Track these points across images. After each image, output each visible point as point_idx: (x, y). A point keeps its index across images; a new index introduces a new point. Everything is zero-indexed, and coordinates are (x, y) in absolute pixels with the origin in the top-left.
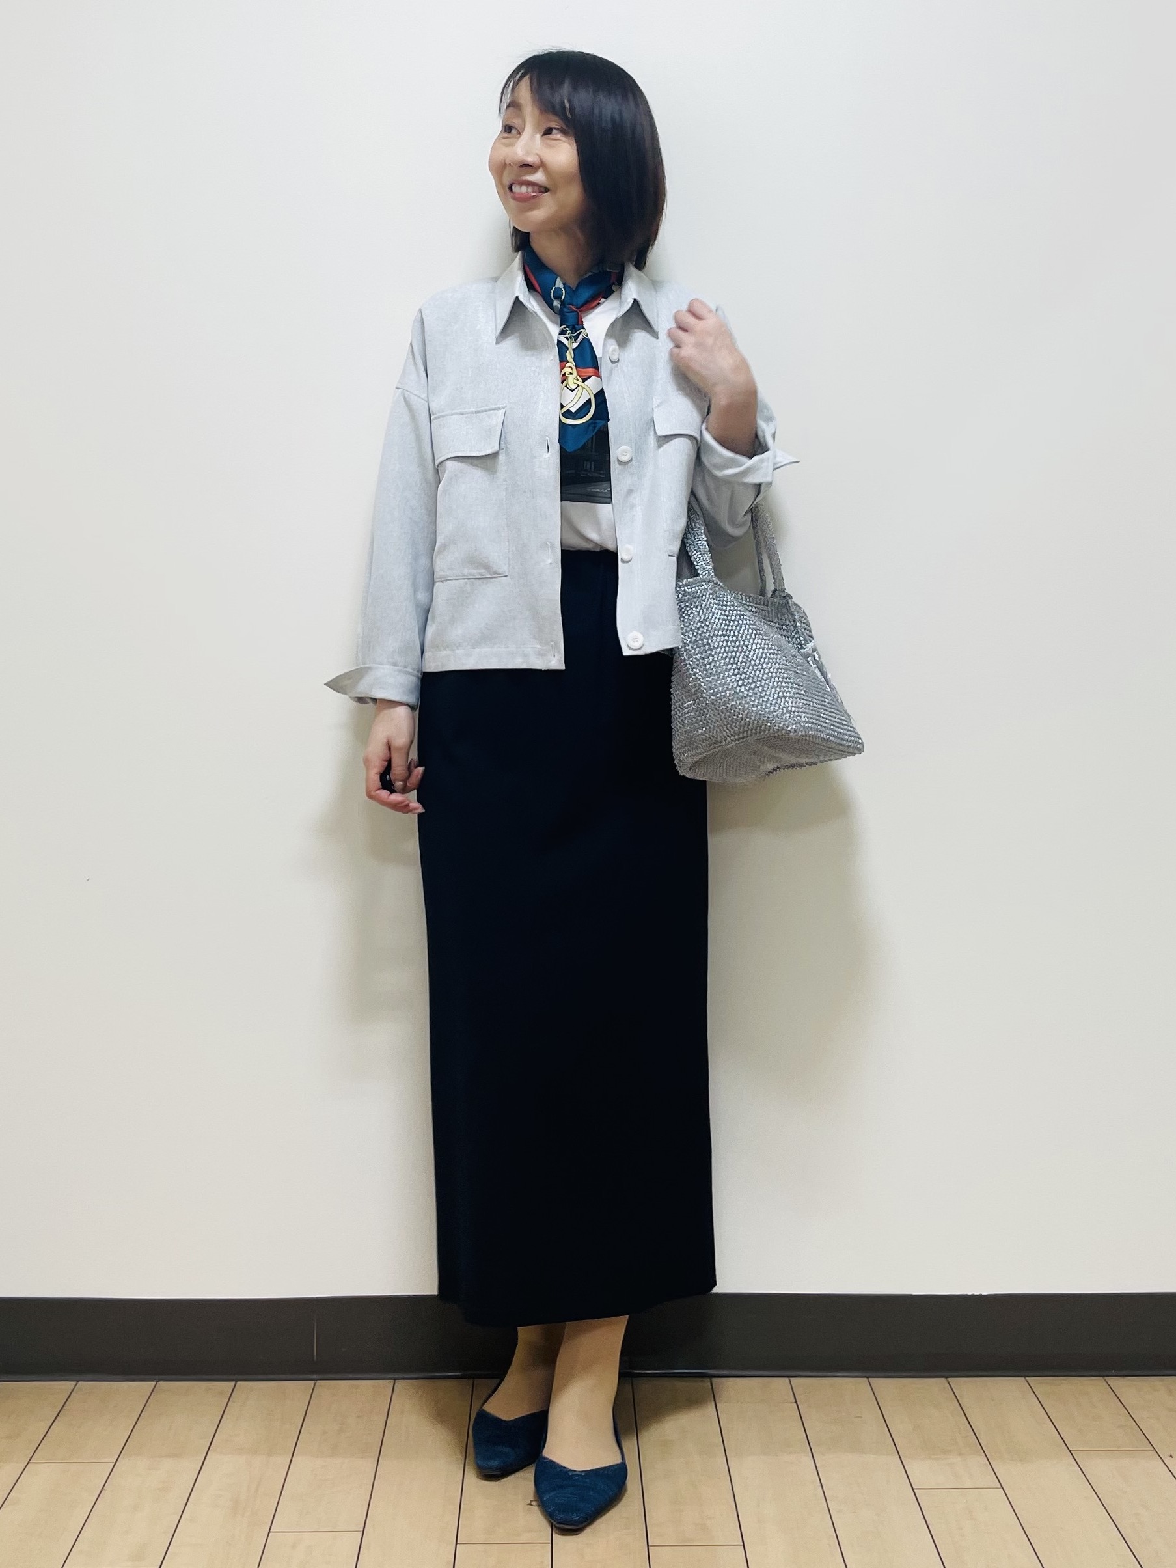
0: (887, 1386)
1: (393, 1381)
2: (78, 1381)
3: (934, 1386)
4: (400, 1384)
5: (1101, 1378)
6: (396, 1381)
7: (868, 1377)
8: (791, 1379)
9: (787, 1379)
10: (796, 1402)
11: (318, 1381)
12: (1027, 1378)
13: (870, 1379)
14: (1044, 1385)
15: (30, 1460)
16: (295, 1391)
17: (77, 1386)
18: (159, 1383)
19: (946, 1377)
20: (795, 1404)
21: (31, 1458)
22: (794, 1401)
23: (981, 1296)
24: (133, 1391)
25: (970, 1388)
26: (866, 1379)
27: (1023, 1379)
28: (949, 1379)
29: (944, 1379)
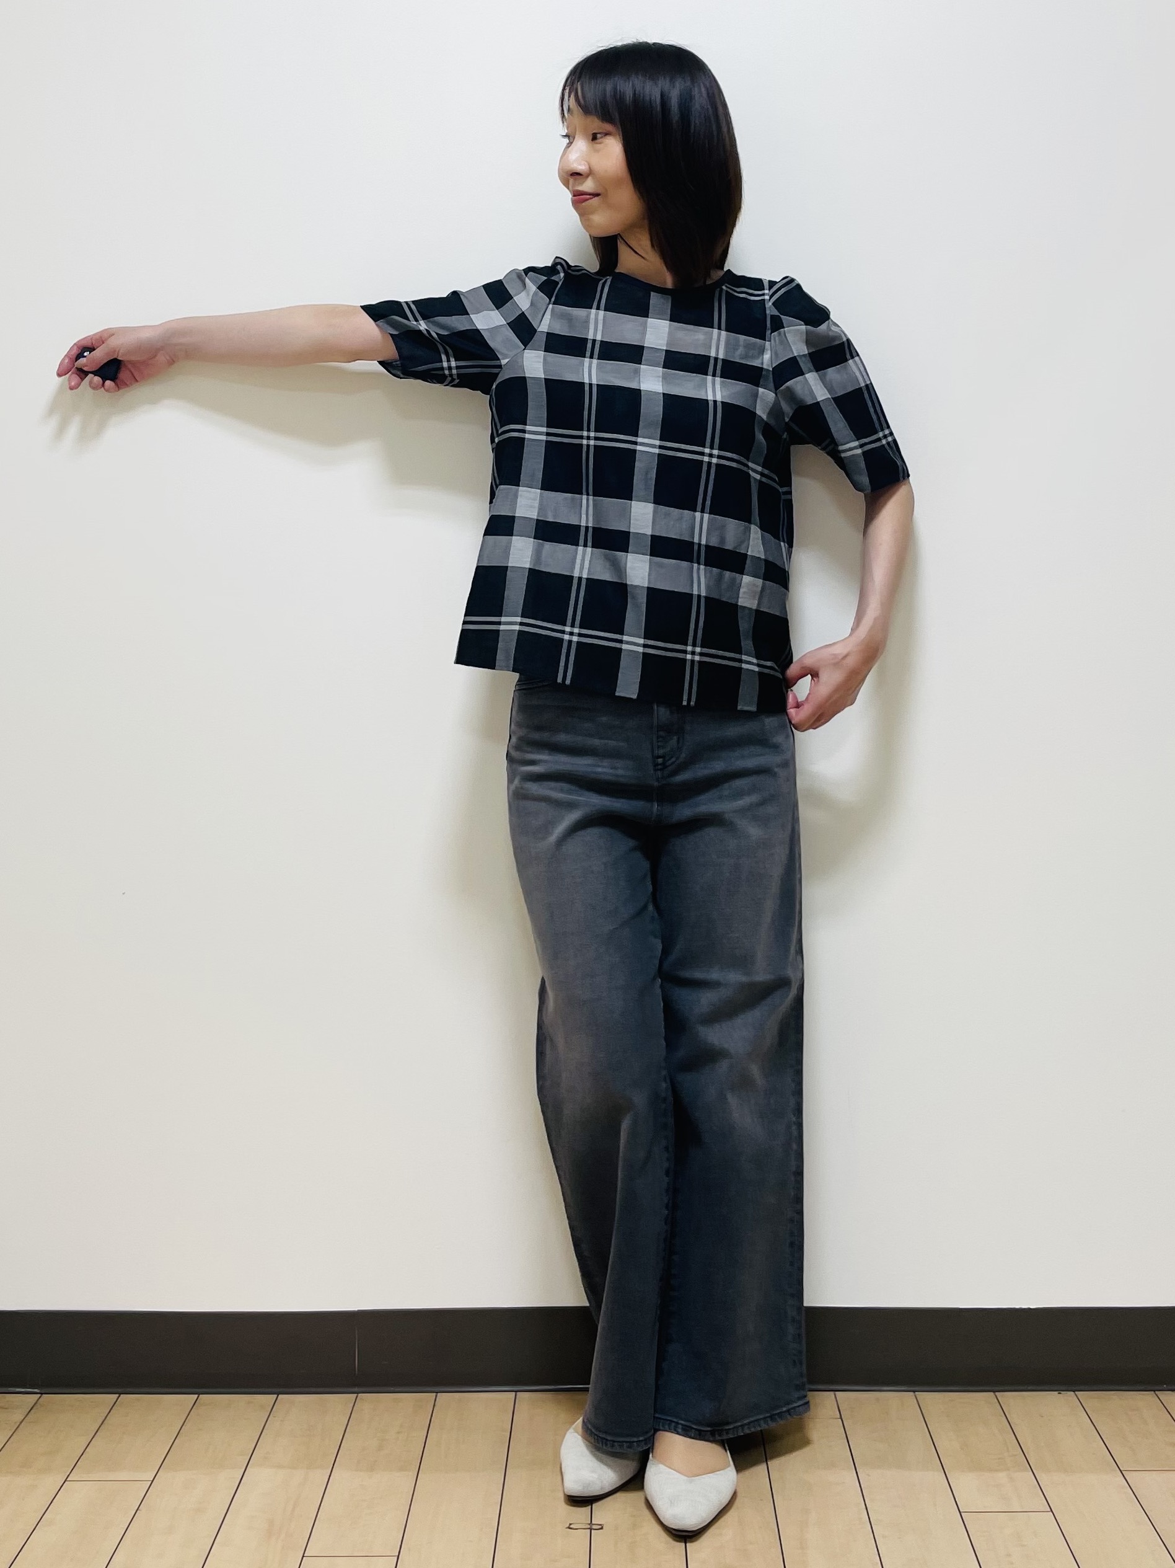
0: (935, 1401)
1: (435, 1394)
2: (120, 1394)
3: (979, 1403)
4: (444, 1398)
5: (1153, 1392)
6: (439, 1394)
7: (914, 1392)
8: (836, 1393)
9: (832, 1393)
10: (841, 1418)
11: (360, 1395)
12: (1077, 1393)
13: (916, 1393)
14: (1093, 1399)
15: (67, 1478)
16: (337, 1404)
17: (120, 1398)
18: (201, 1395)
19: (994, 1392)
20: (840, 1420)
21: (69, 1475)
22: (839, 1417)
23: (1030, 1309)
24: (175, 1404)
25: (1018, 1403)
26: (912, 1393)
27: (1072, 1393)
28: (997, 1393)
29: (992, 1393)
